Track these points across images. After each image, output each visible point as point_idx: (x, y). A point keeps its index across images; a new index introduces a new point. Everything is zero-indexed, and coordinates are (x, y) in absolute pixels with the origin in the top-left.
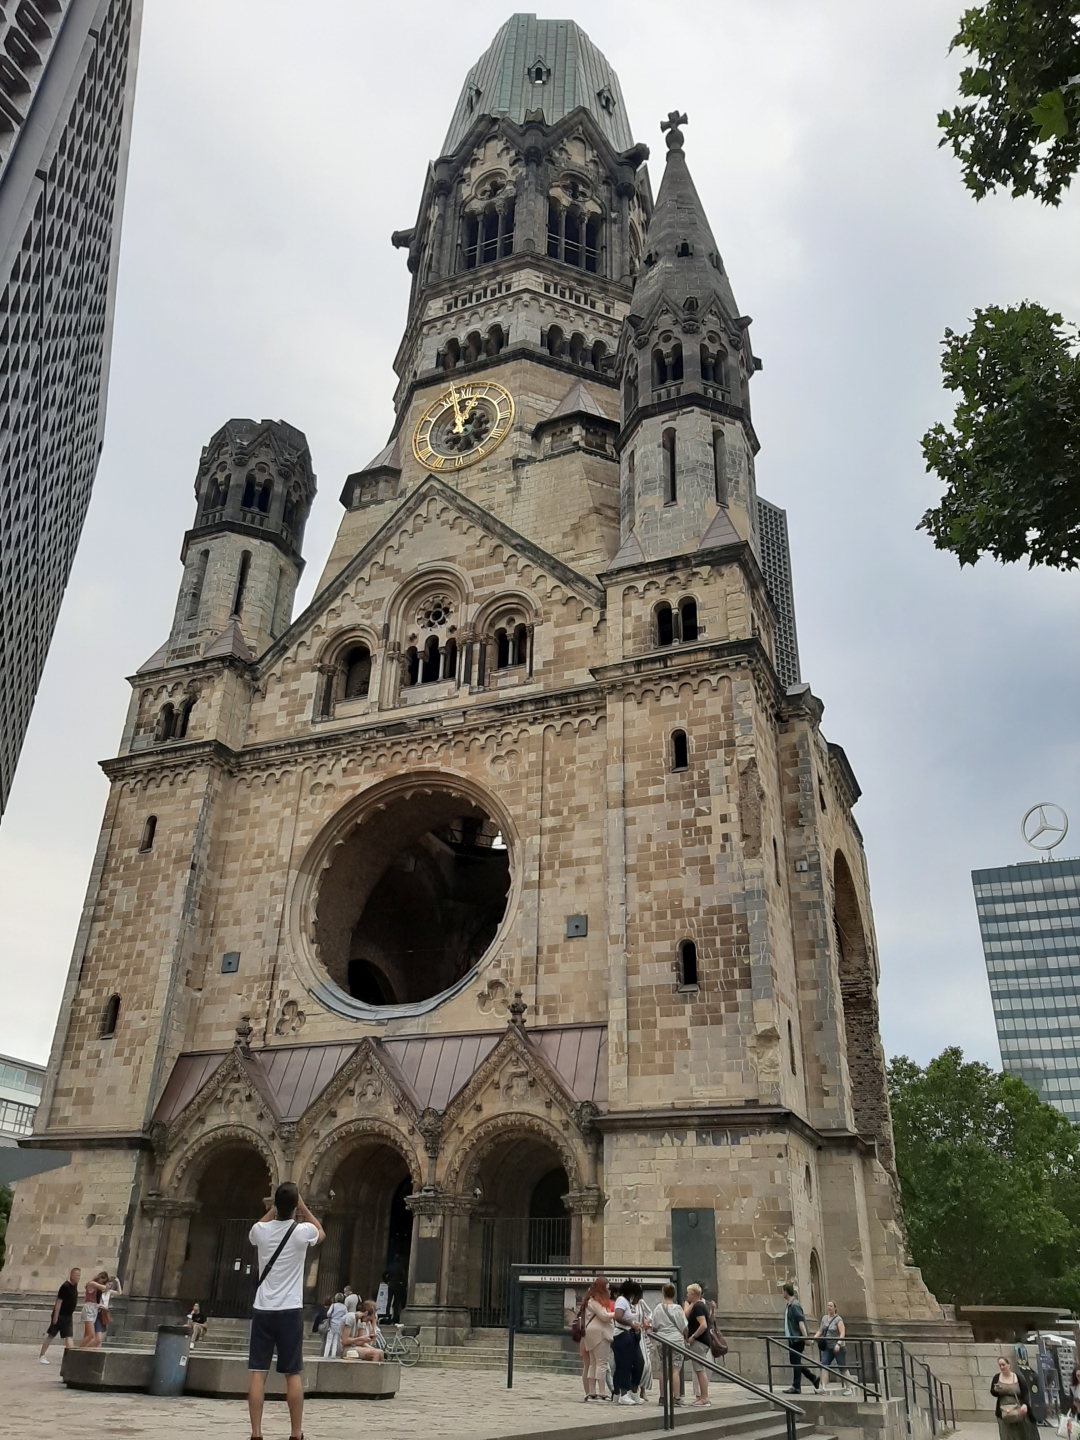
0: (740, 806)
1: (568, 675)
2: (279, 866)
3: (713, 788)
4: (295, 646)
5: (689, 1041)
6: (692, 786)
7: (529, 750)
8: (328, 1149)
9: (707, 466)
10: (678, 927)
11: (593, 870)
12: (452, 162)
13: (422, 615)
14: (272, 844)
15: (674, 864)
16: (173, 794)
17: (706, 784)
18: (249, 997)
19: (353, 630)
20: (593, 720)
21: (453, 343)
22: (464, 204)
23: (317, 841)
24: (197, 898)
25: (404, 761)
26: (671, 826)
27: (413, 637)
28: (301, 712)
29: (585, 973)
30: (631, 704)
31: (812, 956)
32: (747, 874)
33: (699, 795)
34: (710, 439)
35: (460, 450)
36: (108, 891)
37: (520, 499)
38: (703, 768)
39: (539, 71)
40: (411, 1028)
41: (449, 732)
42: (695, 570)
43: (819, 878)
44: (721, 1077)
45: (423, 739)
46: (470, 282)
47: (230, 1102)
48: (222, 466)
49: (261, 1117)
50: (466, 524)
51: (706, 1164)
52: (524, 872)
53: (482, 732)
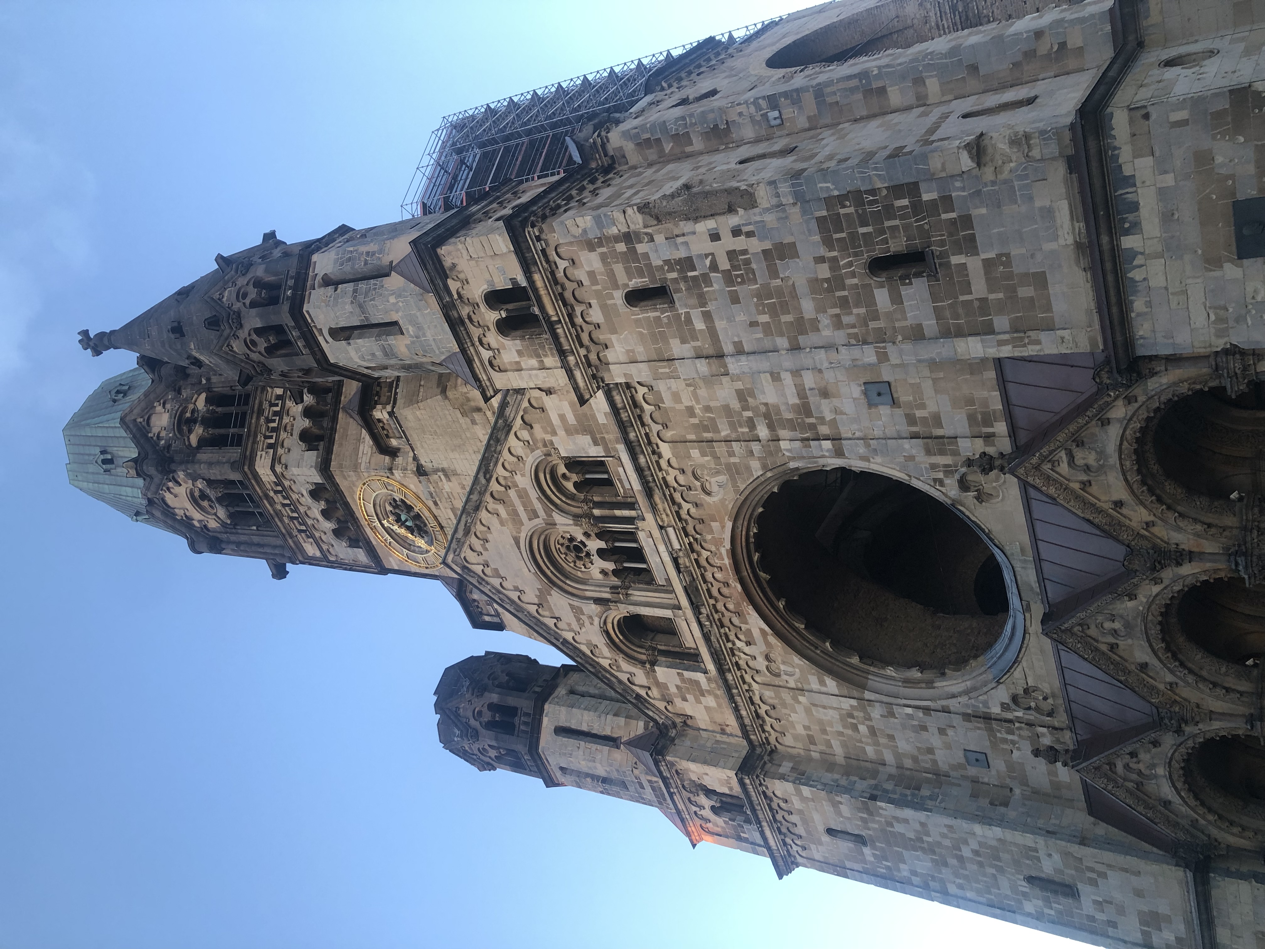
0: (696, 220)
1: (602, 419)
2: (864, 709)
3: (682, 253)
4: (634, 687)
5: (999, 256)
6: (685, 279)
7: (689, 457)
8: (1191, 671)
9: (355, 291)
10: (855, 281)
11: (809, 380)
12: (191, 538)
13: (579, 564)
14: (840, 715)
15: (779, 292)
16: (800, 812)
17: (679, 261)
18: (1013, 742)
19: (607, 633)
20: (642, 390)
21: (337, 533)
22: (224, 525)
23: (831, 672)
24: (908, 792)
25: (727, 584)
26: (735, 299)
27: (603, 572)
28: (697, 683)
29: (935, 381)
30: (610, 355)
31: (882, 91)
32: (774, 201)
33: (694, 269)
34: (330, 289)
35: (425, 525)
36: (913, 878)
37: (452, 468)
38: (661, 268)
39: (105, 462)
40: (1029, 576)
41: (686, 541)
42: (456, 297)
43: (785, 94)
44: (1041, 209)
45: (699, 566)
46: (282, 521)
47: (1140, 773)
48: (483, 751)
49: (1156, 743)
50: (479, 527)
51: (1168, 218)
52: (823, 457)
53: (680, 506)
